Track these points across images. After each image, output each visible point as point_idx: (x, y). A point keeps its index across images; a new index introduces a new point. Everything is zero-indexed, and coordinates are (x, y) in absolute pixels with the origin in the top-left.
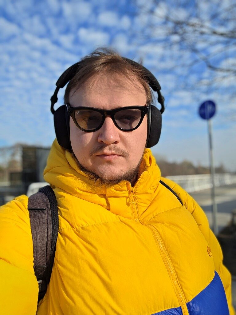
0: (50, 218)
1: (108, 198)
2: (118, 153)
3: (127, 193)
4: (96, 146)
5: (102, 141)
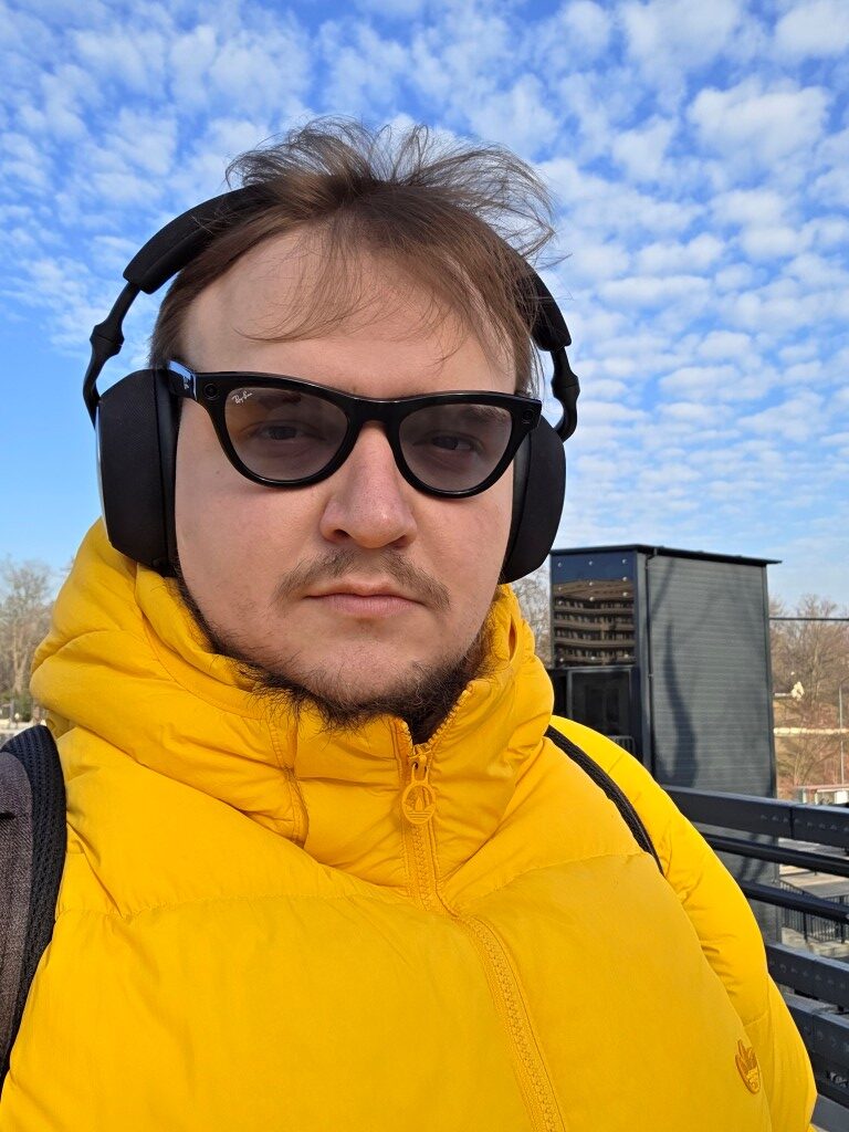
0: (27, 853)
1: (304, 786)
2: (406, 591)
3: (392, 770)
4: (312, 554)
5: (341, 534)
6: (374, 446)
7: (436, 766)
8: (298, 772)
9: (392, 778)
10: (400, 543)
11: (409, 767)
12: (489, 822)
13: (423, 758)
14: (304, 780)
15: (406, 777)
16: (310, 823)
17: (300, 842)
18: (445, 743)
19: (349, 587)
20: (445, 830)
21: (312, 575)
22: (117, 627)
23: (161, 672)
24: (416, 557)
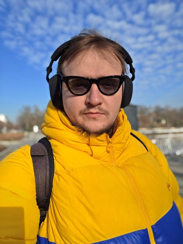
0: (48, 162)
1: (91, 147)
2: (101, 112)
3: (106, 143)
4: (84, 107)
5: (89, 103)
6: (95, 87)
7: (113, 142)
8: (90, 145)
9: (106, 144)
10: (100, 104)
11: (109, 142)
12: (122, 150)
13: (111, 141)
14: (91, 146)
15: (108, 144)
16: (93, 153)
17: (92, 156)
18: (114, 138)
19: (91, 112)
20: (115, 152)
21: (85, 110)
22: (57, 122)
23: (65, 129)
24: (103, 106)
